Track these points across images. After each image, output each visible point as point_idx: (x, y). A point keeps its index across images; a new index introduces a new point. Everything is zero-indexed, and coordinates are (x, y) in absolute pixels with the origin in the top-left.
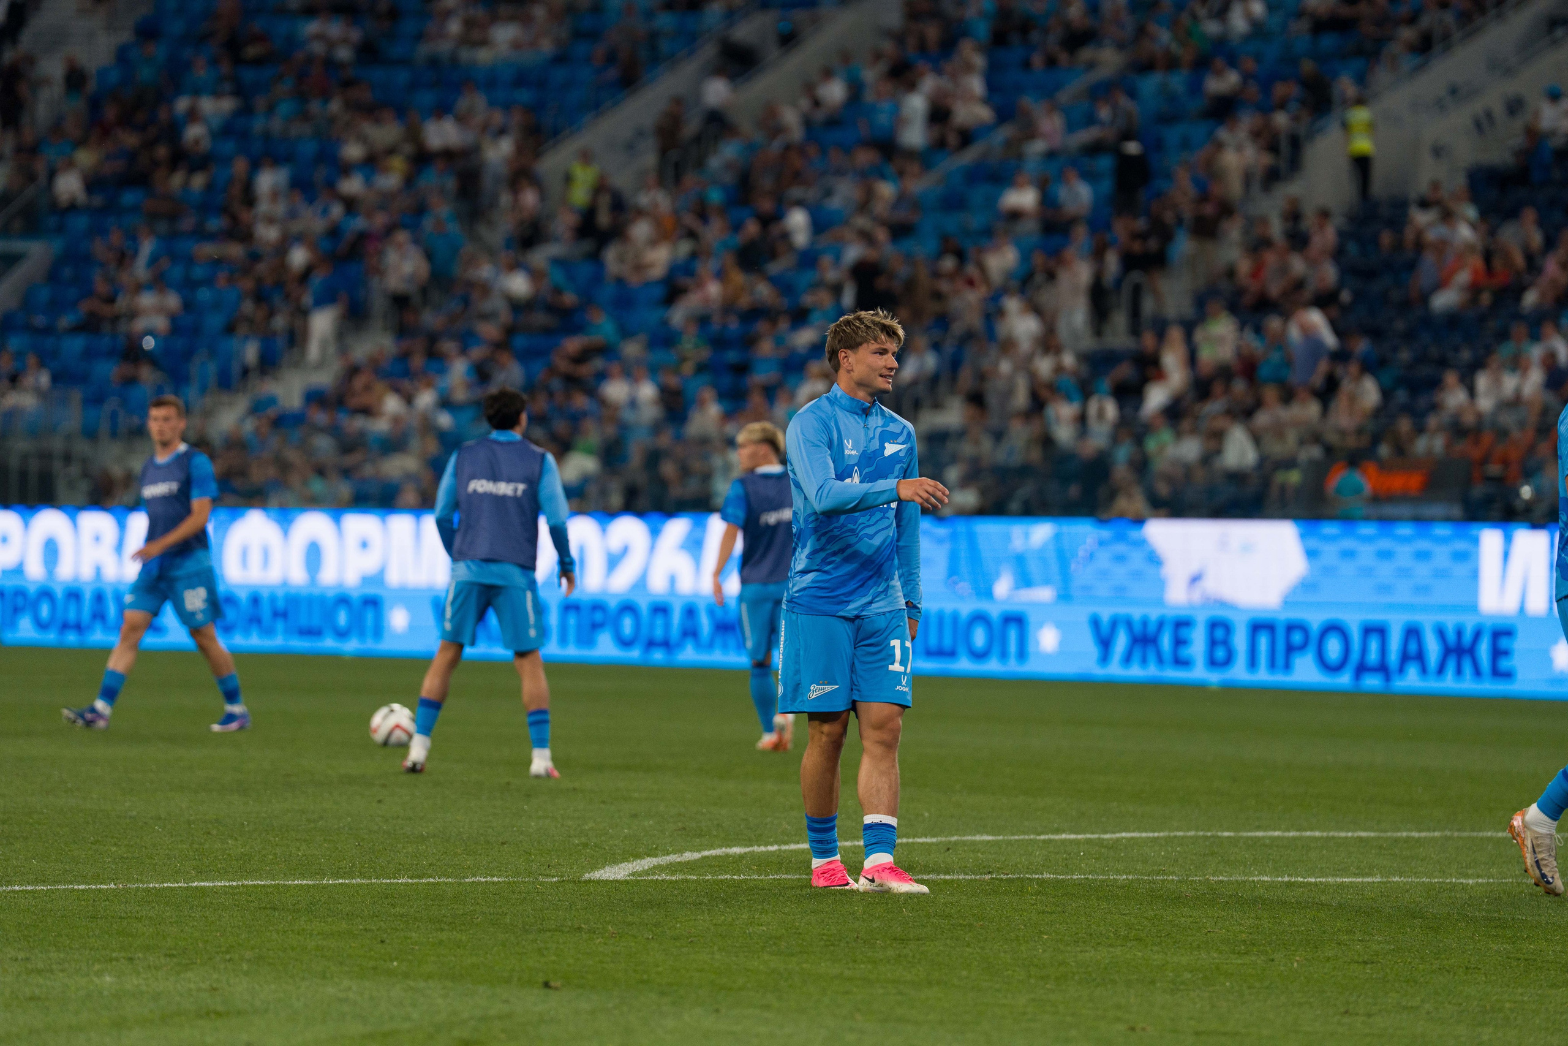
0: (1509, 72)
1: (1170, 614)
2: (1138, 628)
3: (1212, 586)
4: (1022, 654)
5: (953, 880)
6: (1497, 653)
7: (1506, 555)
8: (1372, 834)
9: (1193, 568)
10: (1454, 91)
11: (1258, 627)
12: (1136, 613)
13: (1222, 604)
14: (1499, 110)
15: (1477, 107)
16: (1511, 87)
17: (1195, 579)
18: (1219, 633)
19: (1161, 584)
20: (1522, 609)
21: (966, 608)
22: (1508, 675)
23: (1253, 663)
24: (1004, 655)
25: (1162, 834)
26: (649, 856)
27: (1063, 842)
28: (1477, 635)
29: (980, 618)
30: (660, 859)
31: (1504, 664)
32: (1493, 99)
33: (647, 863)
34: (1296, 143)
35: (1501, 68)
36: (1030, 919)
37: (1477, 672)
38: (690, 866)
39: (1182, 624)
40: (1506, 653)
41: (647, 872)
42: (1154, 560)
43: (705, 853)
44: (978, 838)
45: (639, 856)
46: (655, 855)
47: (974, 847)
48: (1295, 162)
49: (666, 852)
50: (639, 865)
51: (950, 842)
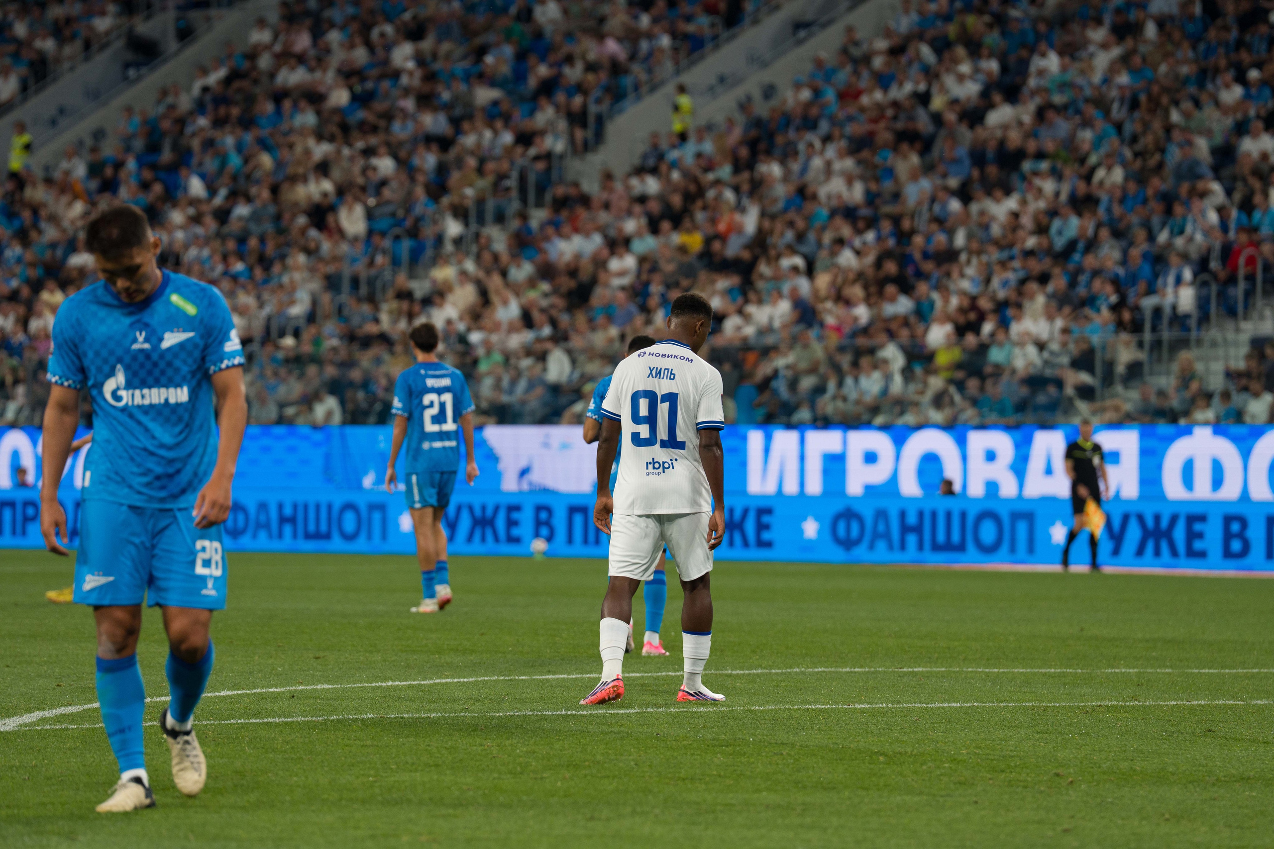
0: (764, 64)
1: (504, 501)
2: (478, 512)
3: (537, 477)
4: (384, 536)
5: (292, 722)
6: (762, 527)
7: (767, 450)
8: (638, 675)
9: (523, 464)
10: (722, 80)
11: (573, 510)
12: (477, 502)
13: (546, 491)
14: (757, 94)
15: (739, 92)
16: (765, 76)
17: (524, 472)
18: (543, 515)
19: (498, 476)
20: (780, 492)
21: (338, 500)
22: (768, 545)
23: (570, 540)
24: (369, 537)
25: (471, 680)
26: (38, 709)
27: (388, 688)
28: (746, 512)
29: (349, 506)
30: (48, 712)
31: (766, 536)
32: (752, 86)
33: (38, 715)
34: (600, 121)
35: (758, 62)
36: (350, 752)
37: (746, 544)
38: (71, 718)
39: (514, 508)
40: (767, 527)
41: (37, 723)
42: (492, 457)
43: (86, 707)
44: (319, 687)
45: (29, 711)
46: (43, 709)
47: (313, 695)
48: (599, 137)
49: (52, 707)
50: (28, 718)
51: (296, 690)
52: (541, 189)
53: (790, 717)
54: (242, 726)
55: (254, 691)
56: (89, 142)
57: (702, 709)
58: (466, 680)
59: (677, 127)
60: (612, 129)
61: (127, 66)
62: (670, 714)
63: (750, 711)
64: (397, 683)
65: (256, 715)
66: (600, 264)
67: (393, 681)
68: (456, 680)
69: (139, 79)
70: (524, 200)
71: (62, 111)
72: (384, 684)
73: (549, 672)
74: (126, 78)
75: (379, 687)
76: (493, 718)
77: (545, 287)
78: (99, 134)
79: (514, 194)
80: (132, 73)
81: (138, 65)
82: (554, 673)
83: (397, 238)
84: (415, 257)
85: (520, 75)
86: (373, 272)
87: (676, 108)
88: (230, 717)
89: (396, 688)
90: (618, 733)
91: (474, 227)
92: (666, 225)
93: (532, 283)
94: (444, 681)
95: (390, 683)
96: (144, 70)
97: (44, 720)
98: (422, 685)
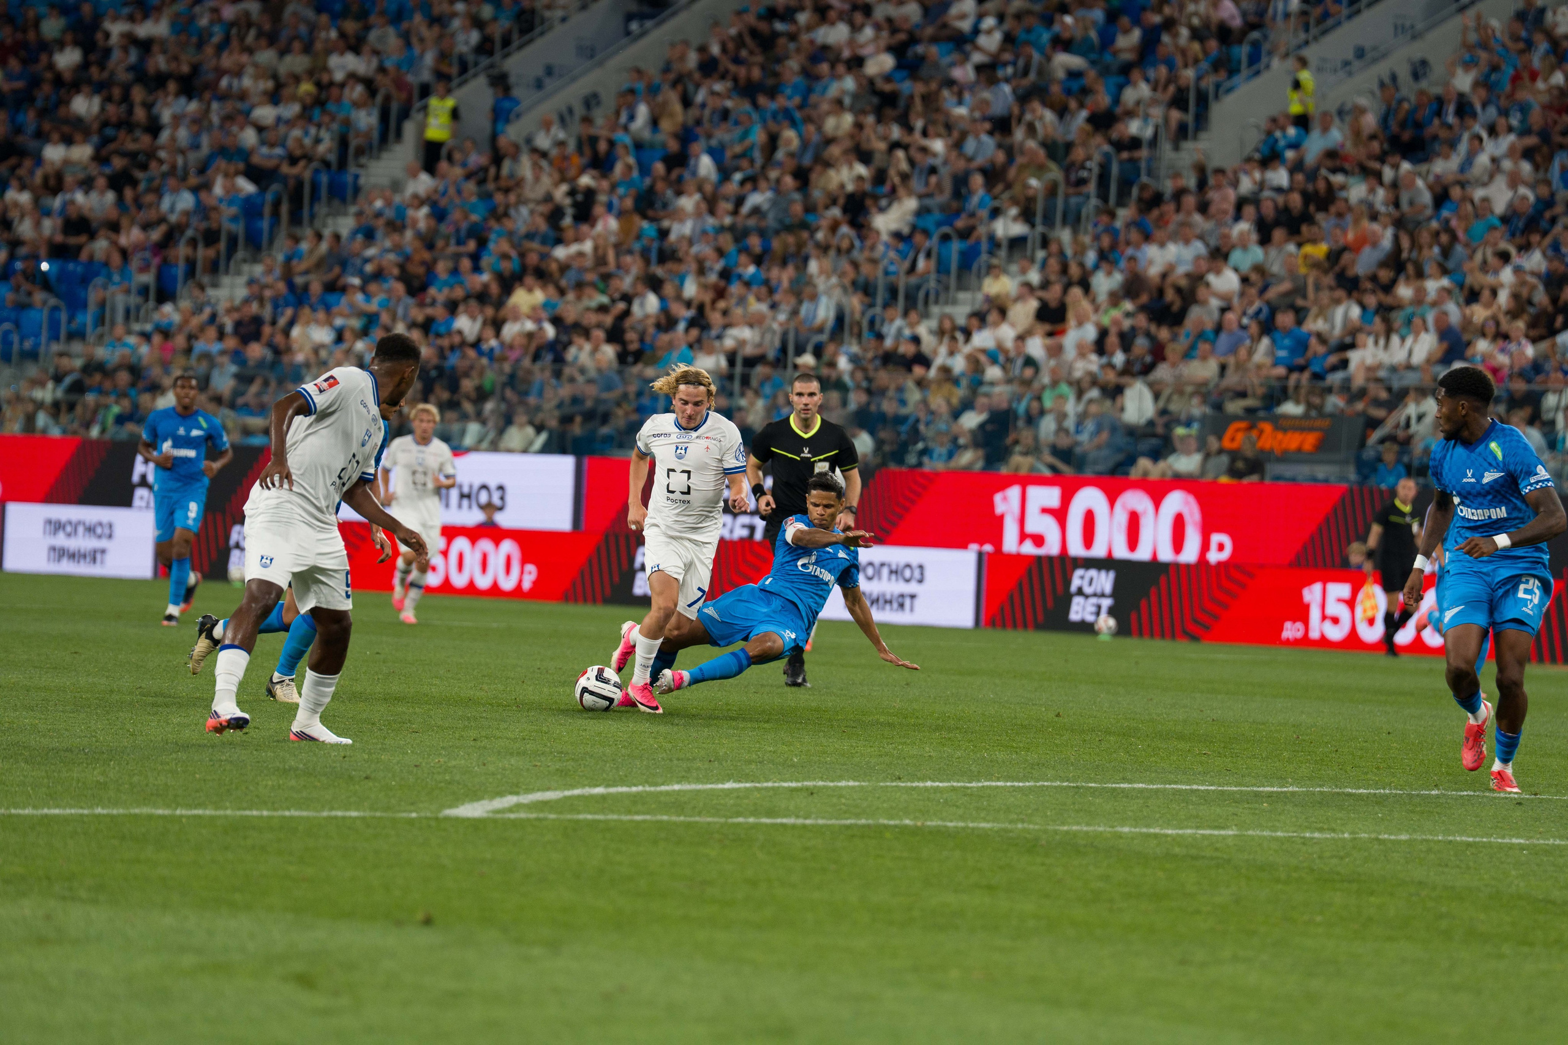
0: (1415, 36)
5: (812, 825)
10: (1360, 53)
14: (1404, 74)
15: (1382, 69)
16: (1416, 50)
25: (1027, 784)
26: (511, 793)
27: (926, 789)
30: (523, 797)
32: (1399, 62)
33: (511, 800)
34: (1203, 101)
35: (1409, 32)
38: (549, 805)
41: (510, 810)
43: (568, 793)
44: (843, 784)
45: (500, 794)
46: (517, 793)
47: (838, 792)
48: (1202, 120)
49: (529, 791)
50: (500, 803)
51: (815, 786)
52: (1126, 185)
53: (1429, 850)
54: (754, 826)
55: (765, 784)
56: (579, 111)
57: (1317, 835)
58: (1021, 784)
59: (1296, 109)
60: (1219, 111)
61: (629, 17)
62: (1277, 839)
63: (1377, 839)
64: (937, 784)
65: (770, 813)
66: (1197, 279)
67: (933, 781)
68: (1009, 784)
69: (643, 34)
70: (1103, 195)
71: (549, 71)
72: (921, 784)
73: (1124, 780)
74: (628, 33)
75: (914, 788)
76: (1056, 832)
77: (1128, 306)
78: (591, 101)
79: (1092, 188)
80: (634, 26)
81: (642, 17)
82: (1130, 781)
83: (945, 238)
84: (967, 261)
85: (1107, 41)
86: (913, 280)
87: (1297, 85)
88: (738, 814)
89: (936, 790)
90: (1212, 858)
91: (1040, 229)
92: (1278, 234)
93: (1115, 299)
94: (994, 784)
95: (929, 784)
96: (649, 24)
97: (518, 807)
98: (968, 788)
